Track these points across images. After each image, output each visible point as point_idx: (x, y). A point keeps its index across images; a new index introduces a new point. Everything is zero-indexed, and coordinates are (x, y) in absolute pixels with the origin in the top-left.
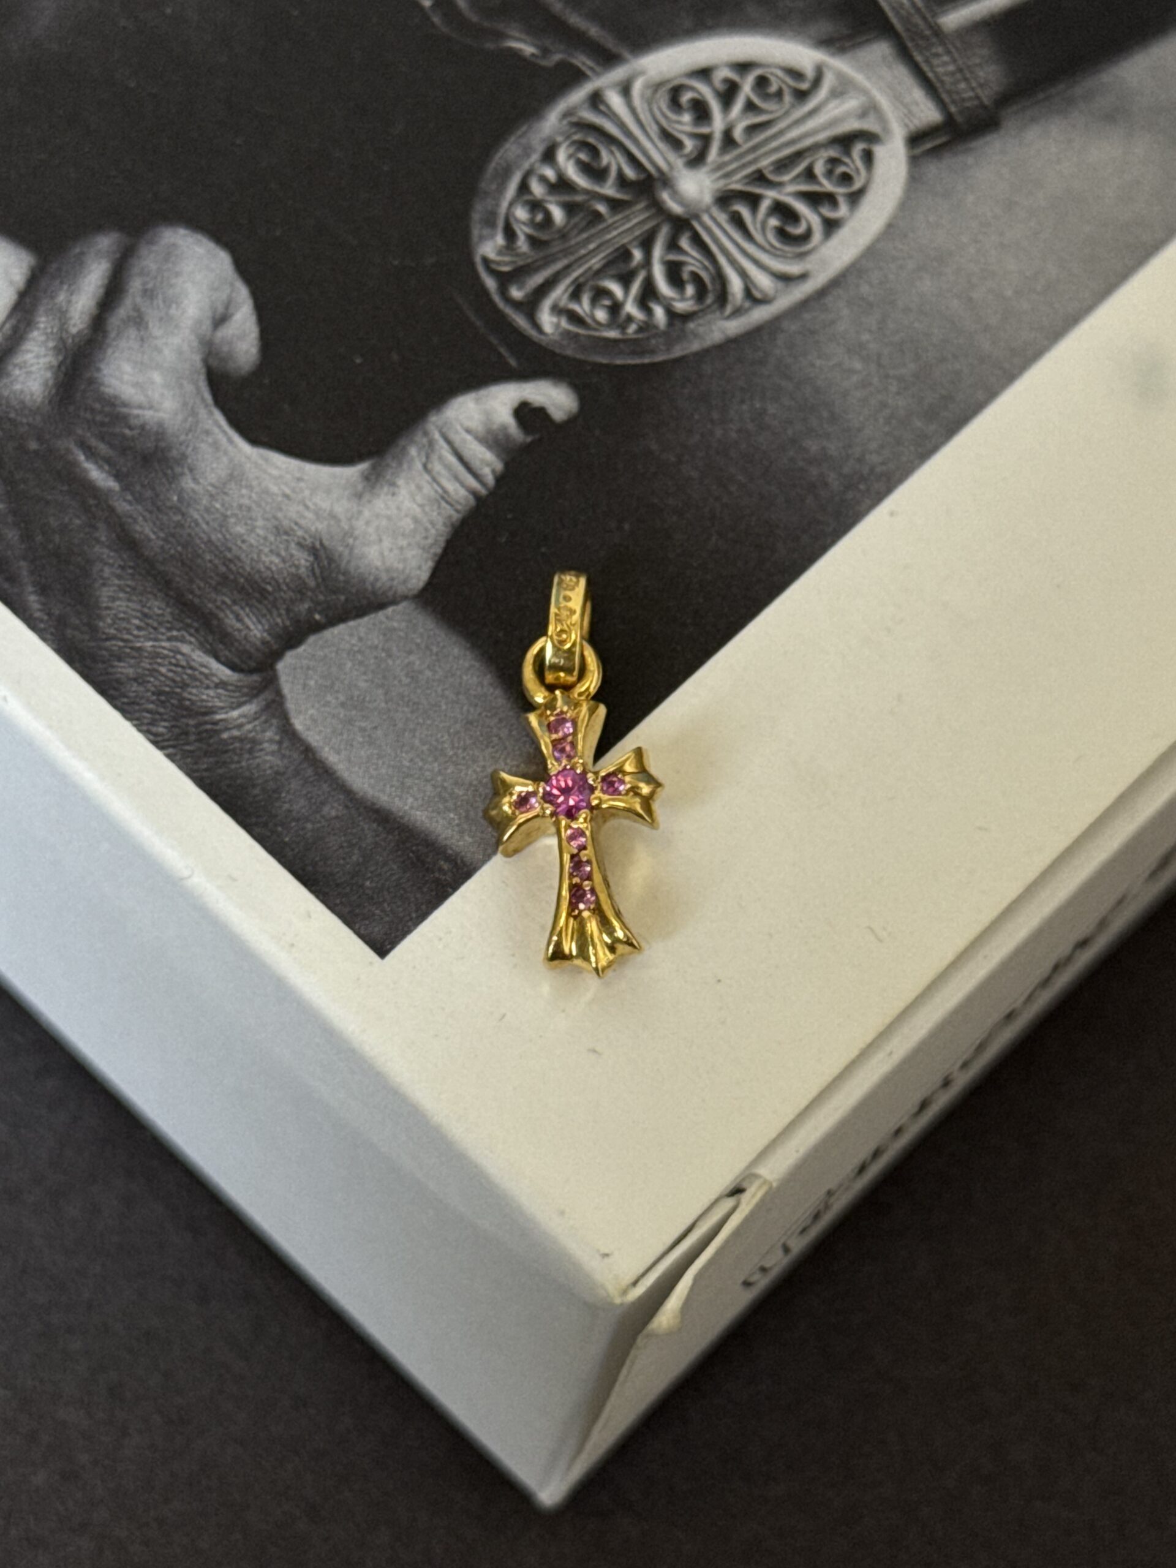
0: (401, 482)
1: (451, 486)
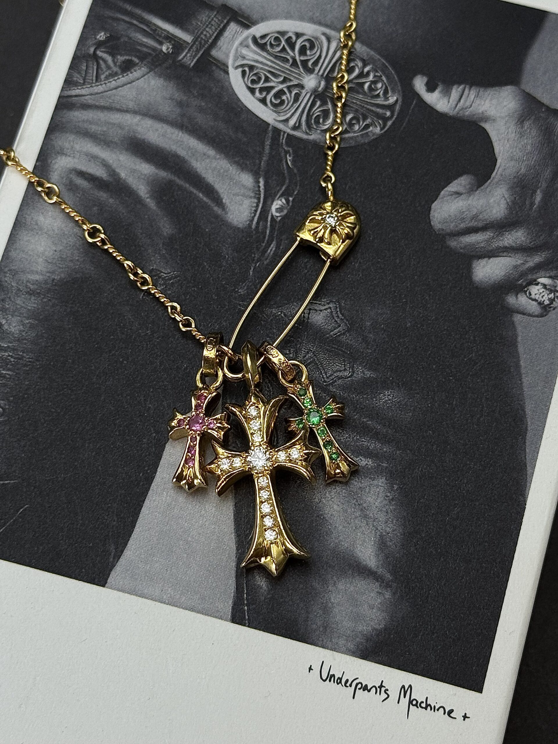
0: (480, 111)
1: (472, 97)
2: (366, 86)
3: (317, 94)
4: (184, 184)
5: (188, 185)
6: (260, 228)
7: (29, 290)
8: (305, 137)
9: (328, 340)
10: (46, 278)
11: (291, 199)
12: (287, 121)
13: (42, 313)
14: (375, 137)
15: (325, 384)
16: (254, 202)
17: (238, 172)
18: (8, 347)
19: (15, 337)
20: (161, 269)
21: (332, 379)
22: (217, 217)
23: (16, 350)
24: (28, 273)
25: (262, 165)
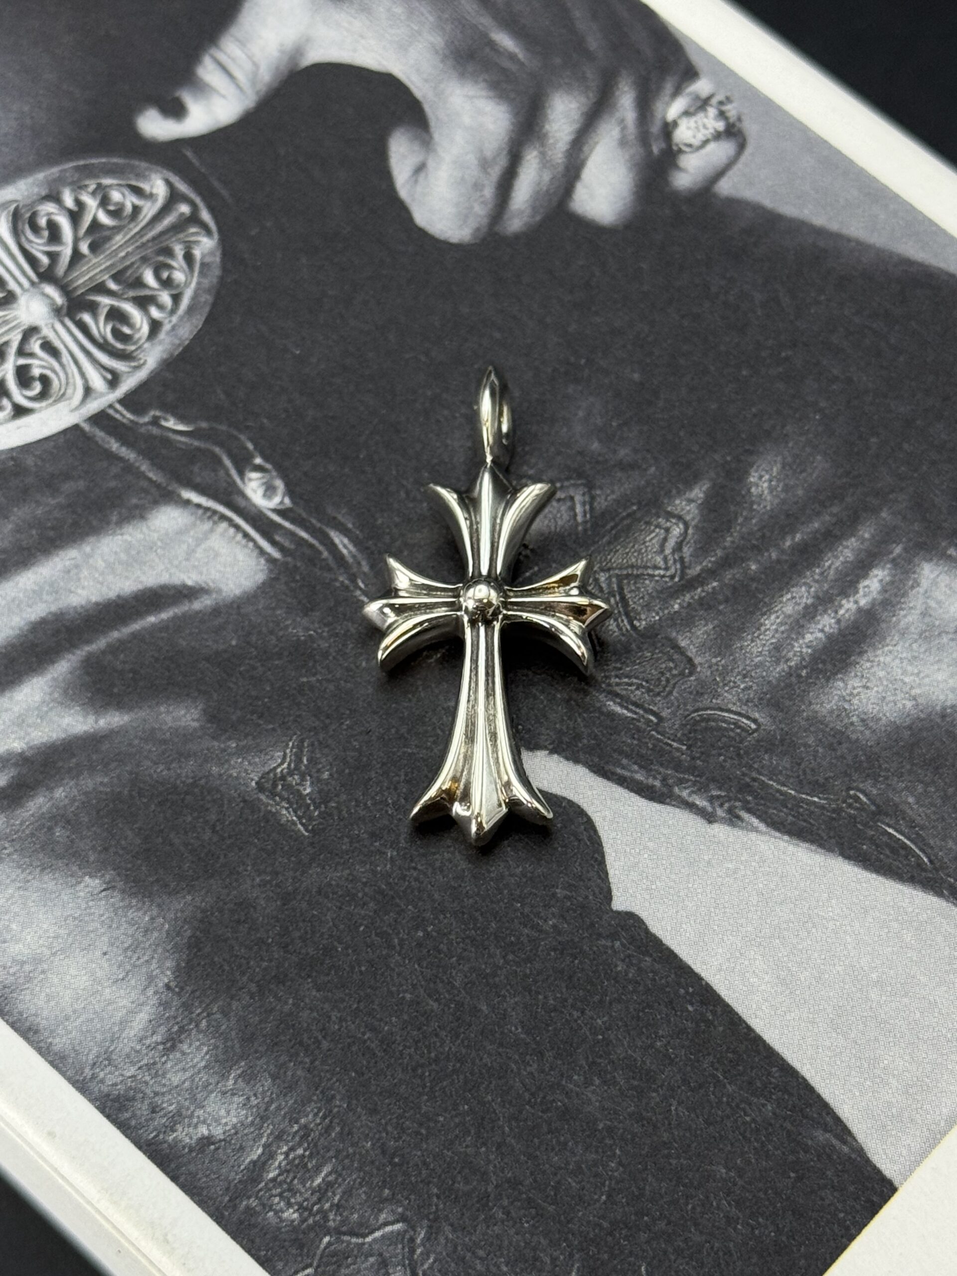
2: (104, 219)
3: (65, 311)
4: (109, 640)
5: (115, 634)
6: (287, 544)
7: (161, 1047)
8: (142, 375)
9: (590, 533)
10: (154, 1001)
11: (258, 461)
12: (88, 391)
13: (229, 1043)
14: (218, 254)
15: (677, 579)
16: (226, 530)
17: (145, 529)
18: (266, 1146)
19: (252, 1122)
20: (267, 769)
21: (675, 561)
22: (216, 611)
23: (283, 1132)
24: (122, 1030)
25: (154, 478)
